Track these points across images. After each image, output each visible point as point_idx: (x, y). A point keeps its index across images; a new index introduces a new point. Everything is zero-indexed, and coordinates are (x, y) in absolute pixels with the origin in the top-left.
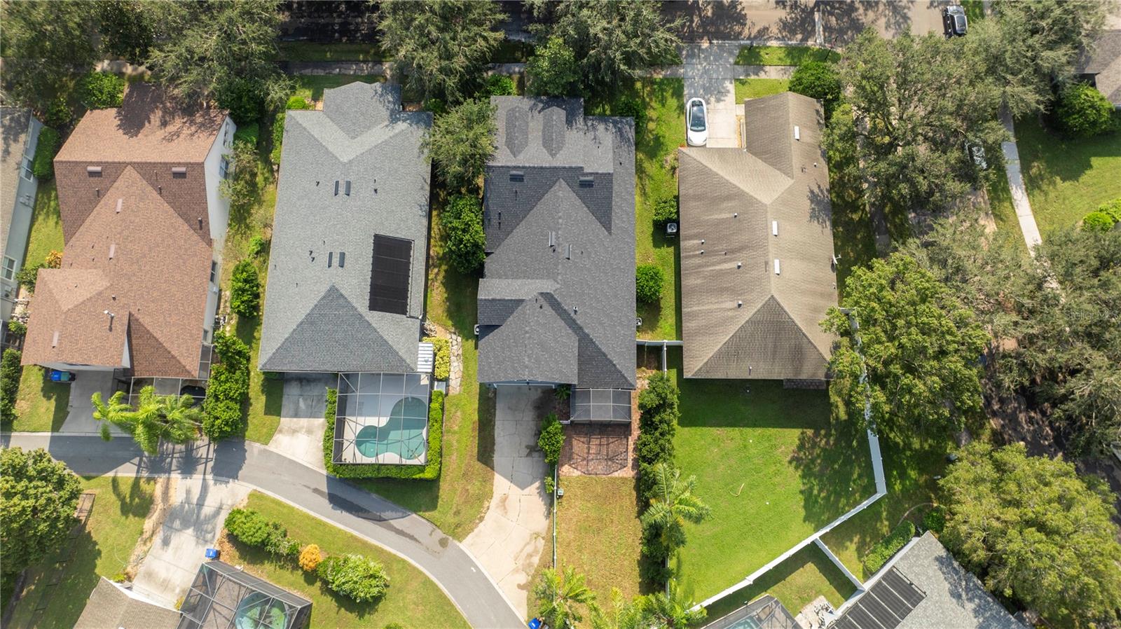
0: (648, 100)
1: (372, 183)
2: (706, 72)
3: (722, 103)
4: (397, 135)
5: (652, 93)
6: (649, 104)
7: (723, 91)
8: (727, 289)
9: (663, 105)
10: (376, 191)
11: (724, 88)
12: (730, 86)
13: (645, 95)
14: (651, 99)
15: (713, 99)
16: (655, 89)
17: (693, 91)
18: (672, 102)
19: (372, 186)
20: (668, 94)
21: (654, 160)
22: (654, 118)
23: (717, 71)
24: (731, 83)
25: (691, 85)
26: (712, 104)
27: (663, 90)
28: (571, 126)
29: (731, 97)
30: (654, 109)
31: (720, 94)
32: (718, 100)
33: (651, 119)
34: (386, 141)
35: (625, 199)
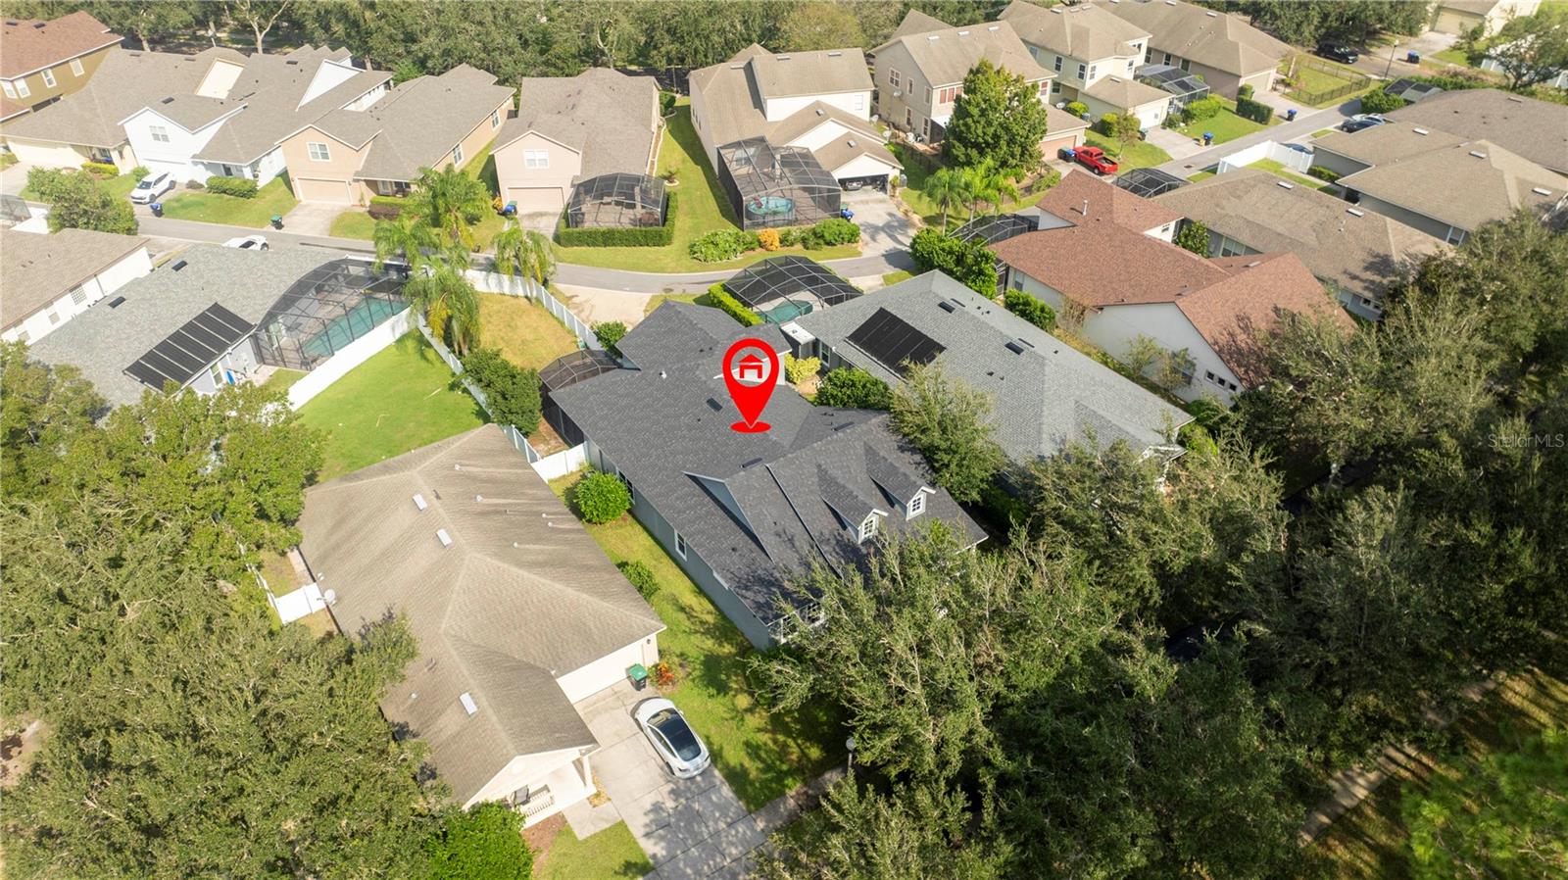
0: (781, 738)
1: (1002, 375)
2: (717, 850)
3: (649, 807)
4: (1040, 433)
5: (783, 752)
6: (774, 732)
7: (661, 832)
8: (486, 482)
9: (747, 744)
10: (991, 374)
11: (662, 838)
12: (652, 848)
13: (790, 742)
14: (775, 742)
15: (670, 804)
16: (782, 762)
17: (714, 798)
18: (735, 756)
19: (999, 373)
20: (753, 768)
21: (702, 658)
22: (748, 717)
23: (692, 863)
24: (654, 856)
25: (723, 809)
26: (666, 796)
27: (768, 768)
29: (637, 826)
30: (760, 730)
31: (661, 824)
32: (657, 808)
33: (750, 710)
34: (1041, 416)
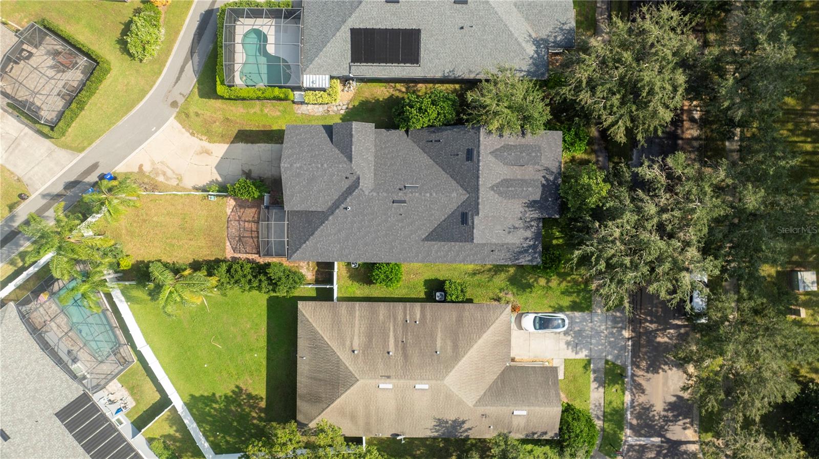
0: (569, 279)
1: (469, 24)
2: (598, 333)
3: (566, 346)
4: (519, 45)
5: (576, 283)
6: (564, 279)
7: (578, 348)
8: (370, 341)
9: (563, 293)
10: (462, 28)
11: (581, 349)
12: (583, 355)
13: (573, 276)
14: (569, 282)
15: (569, 338)
16: (580, 285)
17: (578, 320)
18: (566, 301)
19: (467, 25)
20: (574, 297)
21: (508, 283)
22: (550, 284)
23: (598, 344)
24: (586, 356)
25: (584, 320)
26: (565, 337)
27: (578, 292)
28: (527, 207)
29: (571, 355)
30: (559, 284)
31: (575, 346)
32: (568, 344)
33: (548, 281)
34: (512, 34)
35: (458, 255)
